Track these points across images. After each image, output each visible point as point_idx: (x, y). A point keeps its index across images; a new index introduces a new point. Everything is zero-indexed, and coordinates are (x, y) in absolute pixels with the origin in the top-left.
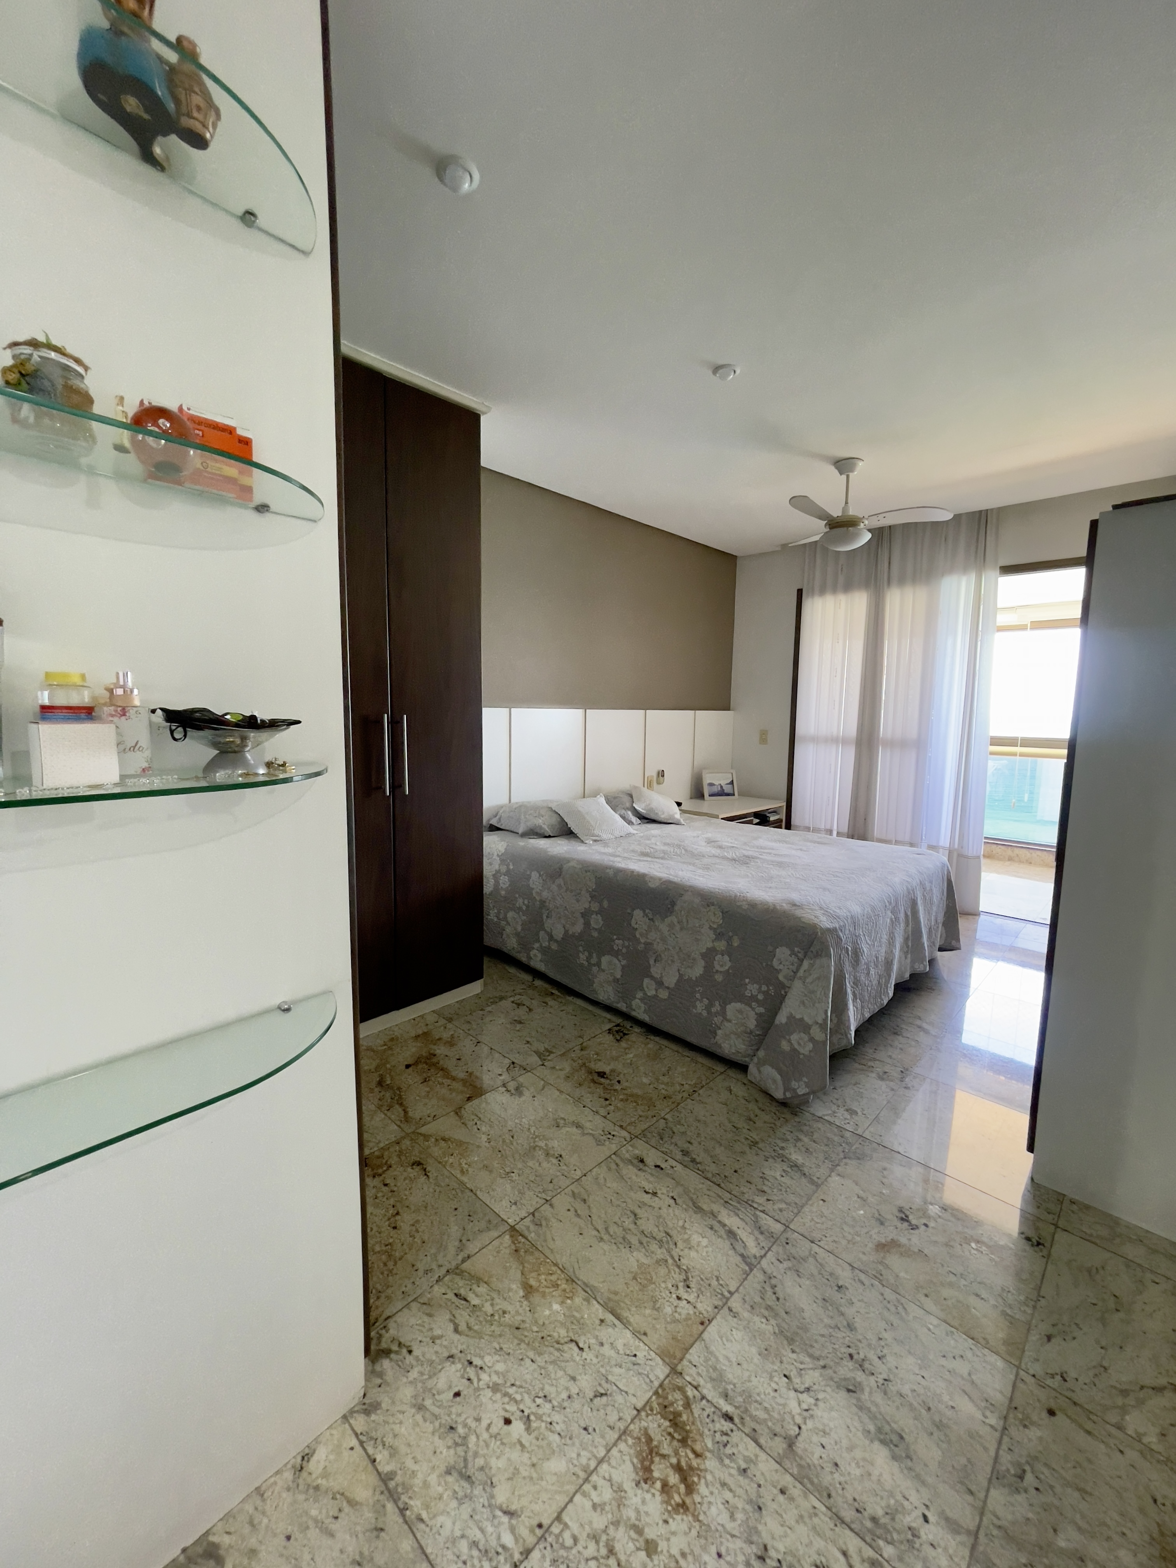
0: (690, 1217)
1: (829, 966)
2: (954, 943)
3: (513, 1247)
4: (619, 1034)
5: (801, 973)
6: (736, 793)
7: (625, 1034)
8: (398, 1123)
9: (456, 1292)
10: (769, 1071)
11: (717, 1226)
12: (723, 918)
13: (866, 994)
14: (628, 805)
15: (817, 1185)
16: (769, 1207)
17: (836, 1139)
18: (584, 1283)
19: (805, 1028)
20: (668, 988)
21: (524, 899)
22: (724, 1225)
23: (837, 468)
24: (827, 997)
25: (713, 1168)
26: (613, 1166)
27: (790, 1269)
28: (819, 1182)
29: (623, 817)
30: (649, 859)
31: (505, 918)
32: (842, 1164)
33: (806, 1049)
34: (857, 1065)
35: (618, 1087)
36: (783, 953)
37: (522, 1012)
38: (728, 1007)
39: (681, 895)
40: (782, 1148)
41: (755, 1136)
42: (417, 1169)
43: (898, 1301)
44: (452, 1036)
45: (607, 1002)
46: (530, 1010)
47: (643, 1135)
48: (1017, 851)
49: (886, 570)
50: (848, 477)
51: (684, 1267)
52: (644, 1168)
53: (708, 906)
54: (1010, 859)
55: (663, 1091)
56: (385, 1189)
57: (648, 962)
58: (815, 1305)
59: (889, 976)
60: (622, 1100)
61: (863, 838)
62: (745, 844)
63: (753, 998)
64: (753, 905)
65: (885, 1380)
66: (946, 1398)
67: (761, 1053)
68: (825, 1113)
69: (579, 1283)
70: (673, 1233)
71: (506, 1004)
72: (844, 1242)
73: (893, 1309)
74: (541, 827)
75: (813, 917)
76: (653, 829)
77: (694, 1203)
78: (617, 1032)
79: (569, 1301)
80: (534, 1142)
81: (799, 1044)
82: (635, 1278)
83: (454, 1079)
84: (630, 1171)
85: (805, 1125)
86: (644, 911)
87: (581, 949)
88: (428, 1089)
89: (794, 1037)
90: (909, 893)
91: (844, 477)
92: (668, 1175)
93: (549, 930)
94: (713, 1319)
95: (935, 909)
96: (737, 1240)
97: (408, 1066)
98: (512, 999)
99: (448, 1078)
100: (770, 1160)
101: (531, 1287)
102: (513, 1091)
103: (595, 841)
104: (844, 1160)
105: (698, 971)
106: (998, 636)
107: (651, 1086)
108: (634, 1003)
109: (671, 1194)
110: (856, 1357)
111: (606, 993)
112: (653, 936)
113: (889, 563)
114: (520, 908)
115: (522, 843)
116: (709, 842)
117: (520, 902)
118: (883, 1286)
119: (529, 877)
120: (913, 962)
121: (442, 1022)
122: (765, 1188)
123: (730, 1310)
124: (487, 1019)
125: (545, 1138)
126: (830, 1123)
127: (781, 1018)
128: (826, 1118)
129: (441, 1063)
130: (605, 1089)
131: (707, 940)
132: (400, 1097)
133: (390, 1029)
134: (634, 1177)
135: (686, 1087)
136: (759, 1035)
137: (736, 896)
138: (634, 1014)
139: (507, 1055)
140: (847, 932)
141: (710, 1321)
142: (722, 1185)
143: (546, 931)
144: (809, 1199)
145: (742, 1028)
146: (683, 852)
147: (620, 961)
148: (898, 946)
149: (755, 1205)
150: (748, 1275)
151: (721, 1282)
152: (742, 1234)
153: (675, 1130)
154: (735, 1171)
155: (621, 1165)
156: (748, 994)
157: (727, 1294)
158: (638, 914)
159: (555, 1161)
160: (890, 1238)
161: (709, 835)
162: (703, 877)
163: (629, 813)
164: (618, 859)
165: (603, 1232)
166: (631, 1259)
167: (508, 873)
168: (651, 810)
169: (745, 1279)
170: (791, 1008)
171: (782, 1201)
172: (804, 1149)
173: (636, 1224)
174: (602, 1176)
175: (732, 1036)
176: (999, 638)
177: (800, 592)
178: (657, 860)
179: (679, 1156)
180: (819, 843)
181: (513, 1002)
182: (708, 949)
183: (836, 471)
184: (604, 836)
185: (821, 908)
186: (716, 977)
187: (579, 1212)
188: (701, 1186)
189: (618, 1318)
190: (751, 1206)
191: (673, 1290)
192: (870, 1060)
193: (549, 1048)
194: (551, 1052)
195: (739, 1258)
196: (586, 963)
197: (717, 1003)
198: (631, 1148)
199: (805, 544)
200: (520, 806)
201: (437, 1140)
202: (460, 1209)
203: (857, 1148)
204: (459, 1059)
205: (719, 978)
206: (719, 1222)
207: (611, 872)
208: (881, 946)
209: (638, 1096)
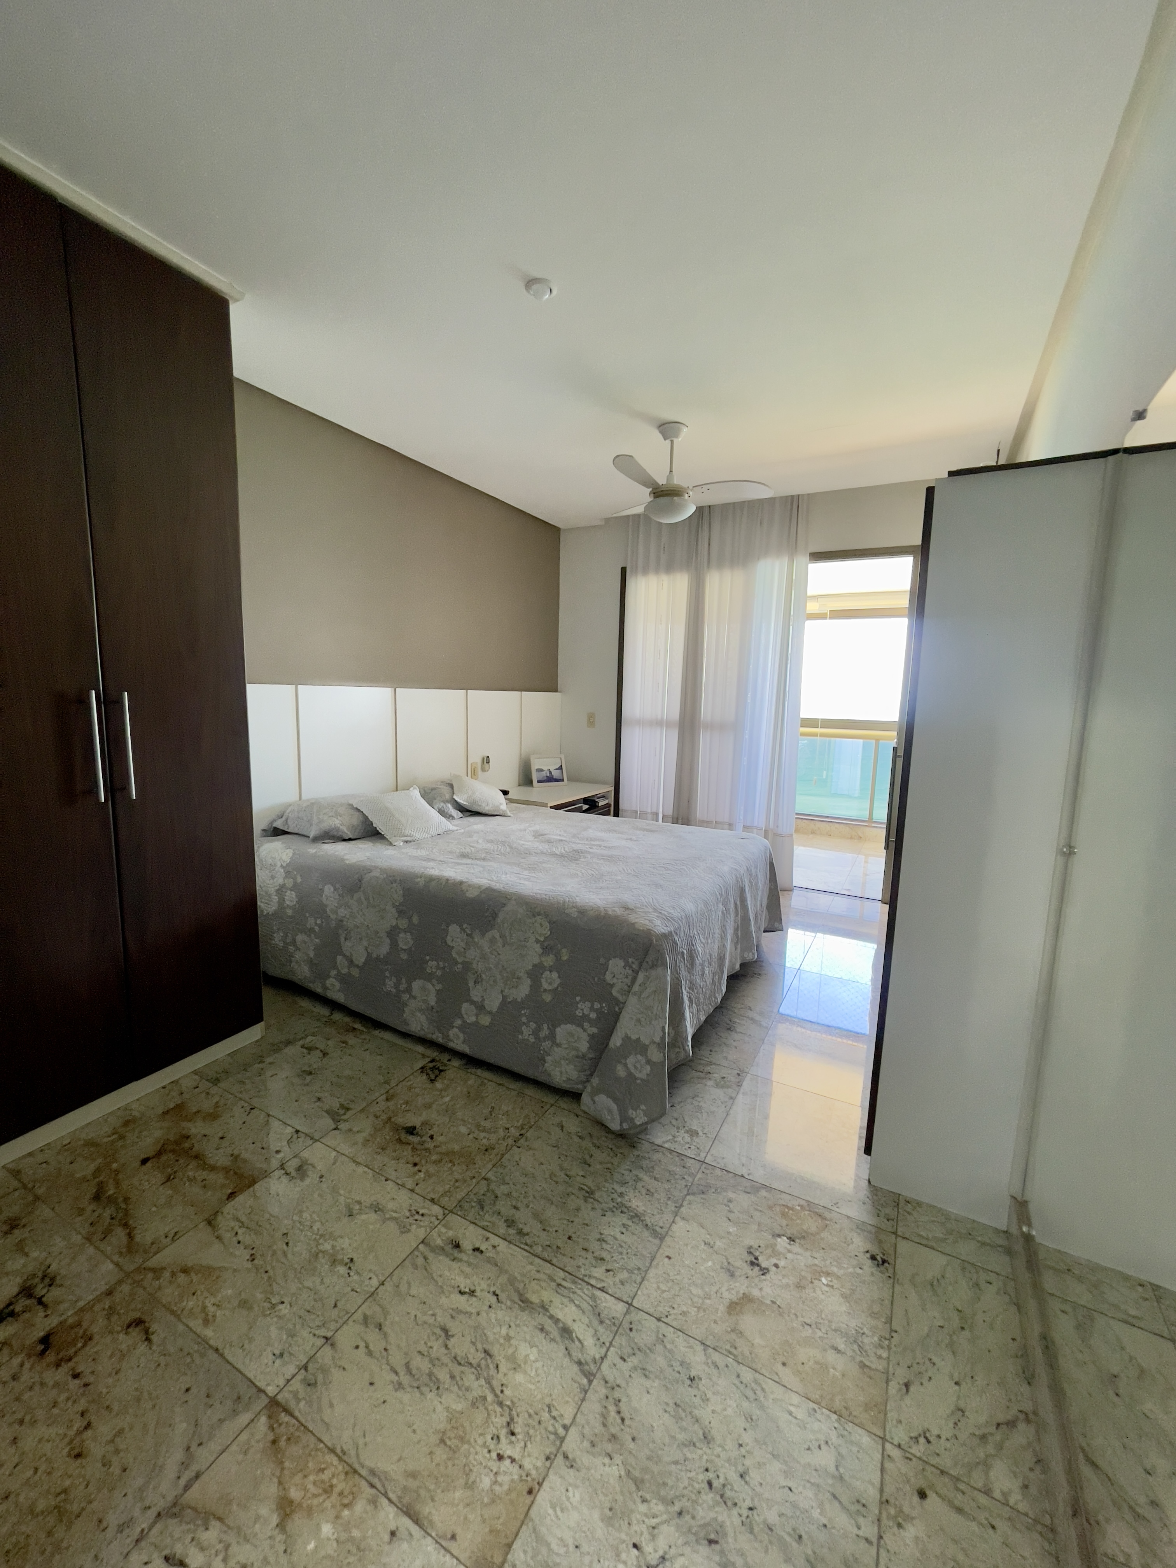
0: (516, 1318)
1: (665, 977)
2: (776, 925)
3: (271, 1437)
4: (434, 1072)
5: (636, 988)
6: (565, 779)
7: (441, 1071)
8: (116, 1258)
9: (166, 1552)
10: (603, 1100)
11: (549, 1324)
12: (551, 930)
13: (701, 996)
14: (448, 796)
15: (660, 1237)
16: (609, 1281)
17: (678, 1170)
18: (372, 1472)
19: (642, 1049)
20: (490, 1013)
21: (316, 919)
22: (557, 1321)
23: (660, 432)
24: (664, 1010)
25: (544, 1239)
26: (420, 1261)
27: (635, 1368)
28: (663, 1231)
29: (442, 812)
30: (469, 861)
31: (294, 942)
32: (685, 1203)
33: (643, 1072)
34: (694, 1074)
35: (430, 1145)
36: (616, 965)
37: (314, 1059)
38: (558, 1030)
39: (504, 905)
40: (621, 1195)
41: (589, 1182)
42: (135, 1332)
43: (756, 1381)
44: (217, 1105)
45: (421, 1034)
46: (325, 1054)
47: (459, 1209)
48: (819, 824)
49: (706, 553)
50: (672, 442)
51: (508, 1403)
52: (460, 1256)
53: (534, 916)
54: (813, 832)
55: (485, 1141)
56: (74, 1384)
57: (467, 984)
58: (667, 1415)
59: (722, 972)
60: (435, 1162)
61: (686, 821)
62: (574, 836)
63: (585, 1017)
64: (582, 912)
65: (751, 1509)
66: (816, 1513)
67: (595, 1081)
68: (664, 1139)
69: (364, 1472)
70: (495, 1350)
71: (292, 1051)
72: (693, 1311)
73: (749, 1393)
74: (338, 829)
75: (647, 922)
76: (476, 823)
77: (521, 1295)
78: (432, 1069)
79: (346, 1512)
80: (318, 1244)
81: (636, 1068)
82: (442, 1441)
83: (213, 1168)
84: (442, 1266)
85: (644, 1158)
86: (461, 926)
87: (387, 974)
88: (170, 1192)
89: (631, 1061)
90: (738, 881)
91: (668, 442)
92: (489, 1260)
93: (348, 954)
94: (544, 1480)
95: (760, 894)
96: (573, 1341)
97: (144, 1161)
98: (301, 1042)
99: (204, 1169)
100: (609, 1213)
101: (291, 1502)
102: (294, 1174)
103: (406, 842)
104: (688, 1197)
105: (523, 990)
106: (809, 624)
107: (471, 1136)
108: (451, 1033)
109: (492, 1289)
110: (715, 1484)
111: (418, 1023)
112: (472, 954)
113: (709, 544)
114: (311, 930)
115: (313, 850)
116: (538, 835)
117: (311, 922)
118: (739, 1363)
119: (322, 890)
120: (742, 951)
121: (204, 1085)
122: (604, 1255)
123: (566, 1457)
124: (269, 1073)
125: (332, 1237)
126: (671, 1151)
127: (616, 1041)
128: (666, 1145)
129: (196, 1147)
130: (414, 1149)
131: (533, 955)
132: (126, 1212)
133: (126, 1108)
134: (447, 1273)
135: (512, 1130)
136: (591, 1059)
137: (564, 902)
138: (451, 1045)
139: (289, 1122)
140: (682, 934)
141: (540, 1484)
142: (554, 1261)
143: (344, 956)
144: (653, 1259)
145: (574, 1053)
146: (508, 850)
147: (433, 985)
148: (729, 938)
149: (593, 1282)
150: (586, 1392)
151: (554, 1413)
152: (580, 1329)
153: (499, 1193)
154: (570, 1238)
155: (431, 1256)
156: (579, 1013)
157: (561, 1432)
158: (454, 929)
159: (342, 1270)
160: (742, 1292)
161: (537, 827)
162: (528, 880)
163: (449, 805)
164: (432, 864)
165: (402, 1372)
166: (439, 1408)
167: (295, 887)
168: (475, 802)
169: (583, 1400)
170: (626, 1028)
171: (623, 1268)
172: (644, 1191)
173: (446, 1347)
174: (405, 1278)
175: (563, 1062)
176: (810, 626)
177: (624, 571)
178: (478, 862)
179: (502, 1229)
180: (647, 830)
181: (303, 1047)
182: (535, 966)
183: (660, 436)
184: (417, 836)
185: (655, 910)
186: (544, 997)
187: (371, 1347)
188: (530, 1267)
189: (417, 1522)
190: (588, 1283)
191: (492, 1445)
192: (707, 1065)
193: (345, 1103)
194: (348, 1109)
195: (576, 1368)
196: (394, 990)
197: (545, 1026)
198: (443, 1230)
199: (628, 516)
200: (313, 804)
201: (173, 1274)
202: (194, 1390)
203: (700, 1179)
204: (222, 1138)
205: (547, 998)
206: (551, 1317)
207: (421, 882)
208: (714, 942)
209: (453, 1152)
